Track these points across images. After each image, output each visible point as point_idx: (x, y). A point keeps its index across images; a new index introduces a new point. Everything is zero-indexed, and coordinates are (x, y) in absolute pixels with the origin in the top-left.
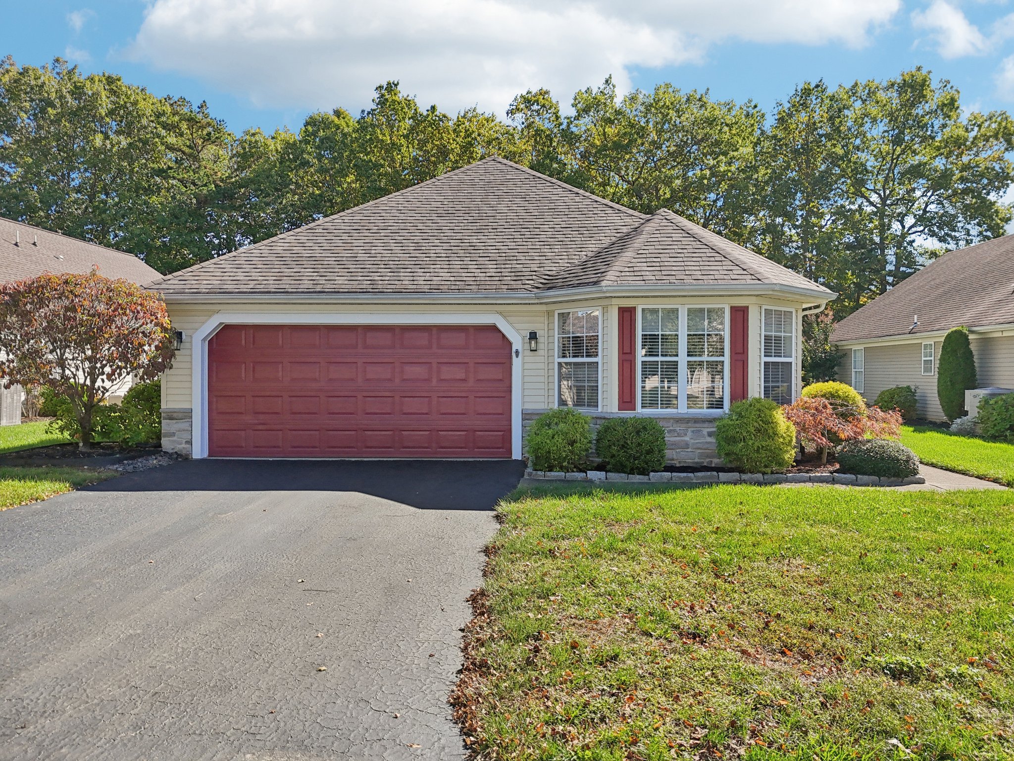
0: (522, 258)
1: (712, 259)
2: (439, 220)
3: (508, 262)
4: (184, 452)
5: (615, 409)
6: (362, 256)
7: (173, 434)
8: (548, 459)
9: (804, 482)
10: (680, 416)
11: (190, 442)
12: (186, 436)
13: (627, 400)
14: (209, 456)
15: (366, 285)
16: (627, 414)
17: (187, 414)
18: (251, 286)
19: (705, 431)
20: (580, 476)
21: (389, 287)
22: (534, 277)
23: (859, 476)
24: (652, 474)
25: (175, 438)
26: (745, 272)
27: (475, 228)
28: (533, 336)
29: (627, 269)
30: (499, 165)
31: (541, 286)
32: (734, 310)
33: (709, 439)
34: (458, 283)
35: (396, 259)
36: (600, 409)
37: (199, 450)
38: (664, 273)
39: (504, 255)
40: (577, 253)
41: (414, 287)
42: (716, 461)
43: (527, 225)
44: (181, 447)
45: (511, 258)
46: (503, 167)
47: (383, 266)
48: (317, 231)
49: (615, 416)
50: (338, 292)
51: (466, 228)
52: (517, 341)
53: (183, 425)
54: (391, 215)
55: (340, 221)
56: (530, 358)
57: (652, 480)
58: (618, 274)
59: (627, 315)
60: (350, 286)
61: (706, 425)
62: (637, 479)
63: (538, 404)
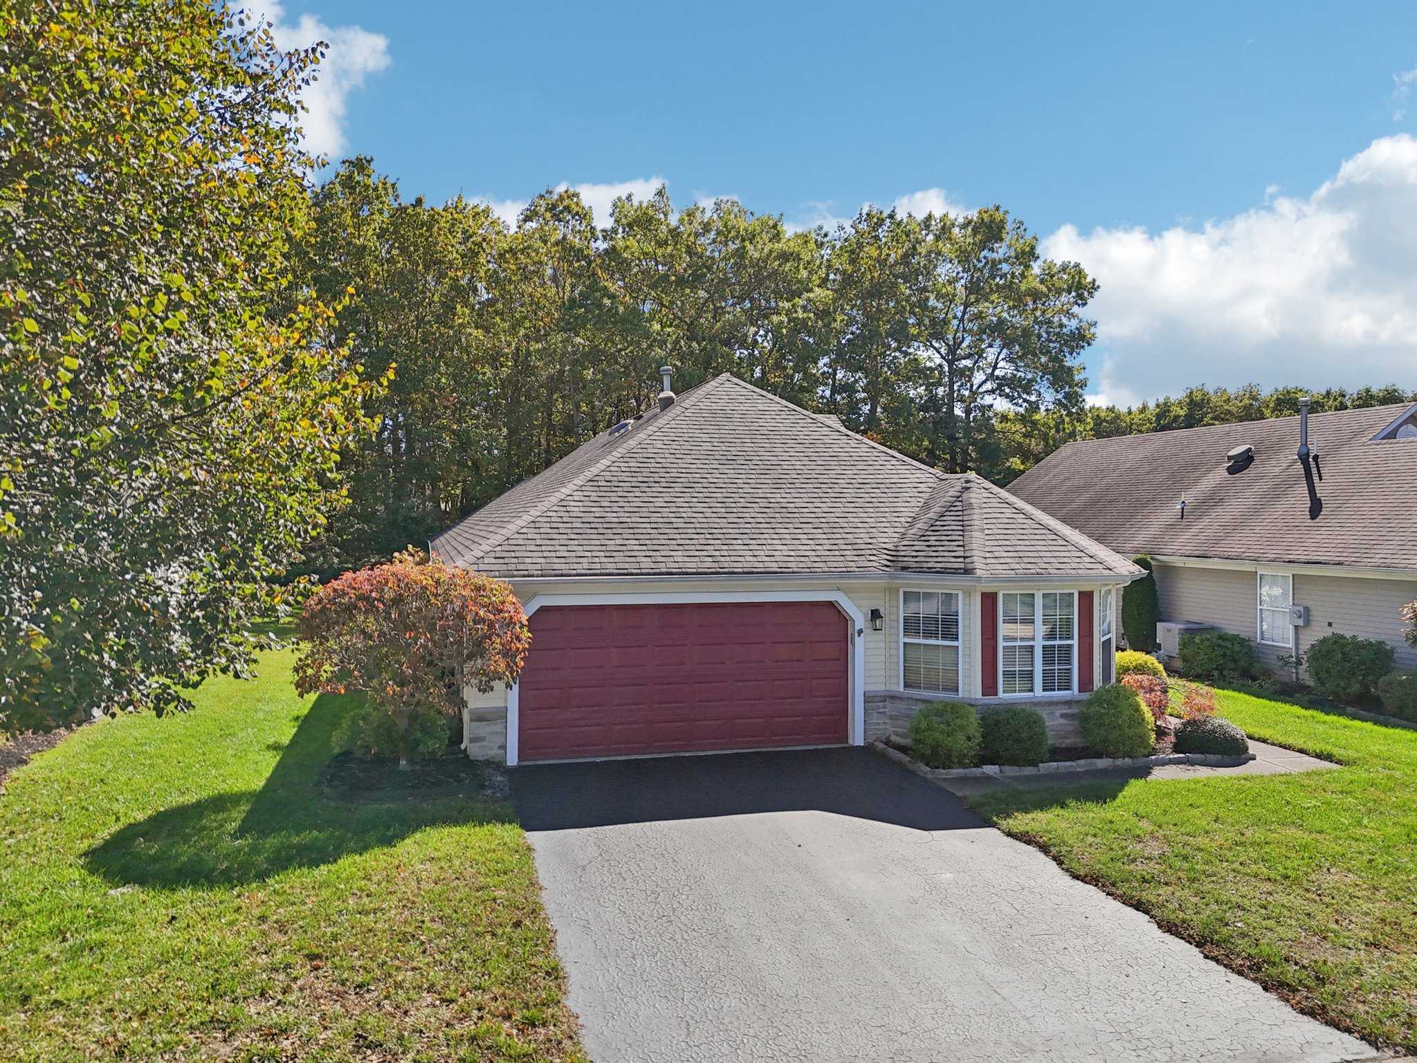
0: (846, 525)
1: (1055, 543)
2: (723, 469)
3: (835, 530)
4: (497, 760)
5: (979, 696)
6: (679, 523)
7: (483, 739)
9: (1164, 765)
10: (1038, 700)
11: (503, 747)
12: (500, 740)
13: (989, 686)
14: (522, 760)
15: (708, 564)
16: (990, 700)
18: (586, 566)
19: (1058, 713)
20: (977, 771)
21: (735, 565)
22: (875, 552)
24: (1041, 765)
25: (485, 743)
26: (1093, 560)
27: (769, 481)
28: (875, 614)
29: (988, 555)
30: (738, 388)
31: (888, 563)
32: (1081, 594)
33: (1062, 721)
34: (802, 559)
35: (716, 526)
36: (960, 696)
37: (512, 756)
38: (1026, 560)
39: (823, 520)
40: (897, 519)
41: (761, 565)
42: (1068, 742)
43: (823, 479)
44: (494, 752)
45: (835, 525)
46: (744, 392)
47: (709, 536)
48: (600, 484)
49: (979, 703)
50: (687, 573)
51: (760, 481)
52: (859, 619)
53: (498, 728)
54: (668, 460)
55: (616, 469)
56: (869, 635)
57: (1042, 772)
58: (984, 561)
59: (989, 601)
60: (694, 565)
61: (1059, 707)
62: (1029, 771)
63: (879, 687)
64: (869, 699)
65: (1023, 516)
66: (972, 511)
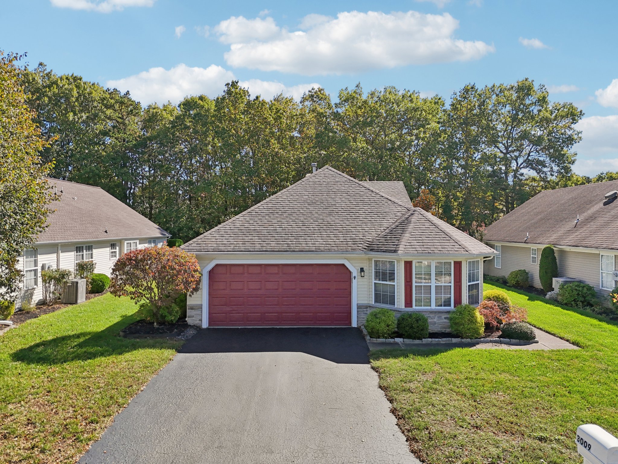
0: (354, 231)
1: (445, 239)
2: (309, 207)
3: (348, 233)
4: (198, 325)
5: (403, 307)
6: (279, 230)
7: (193, 317)
8: (378, 333)
9: (488, 342)
10: (432, 310)
11: (201, 320)
12: (199, 318)
13: (408, 303)
14: (209, 326)
15: (285, 247)
16: (409, 309)
17: (200, 307)
18: (232, 248)
19: (443, 317)
20: (392, 340)
21: (297, 248)
22: (362, 242)
23: (511, 340)
24: (423, 339)
25: (194, 318)
26: (460, 247)
27: (328, 212)
28: (362, 270)
29: (408, 244)
30: (330, 172)
31: (366, 247)
32: (455, 263)
33: (445, 320)
34: (328, 245)
35: (295, 231)
36: (396, 307)
37: (205, 325)
38: (425, 247)
39: (345, 229)
40: (379, 228)
41: (308, 248)
42: (448, 330)
43: (352, 210)
44: (197, 322)
45: (349, 231)
46: (333, 173)
47: (290, 236)
48: (253, 214)
49: (404, 310)
50: (274, 251)
51: (323, 212)
52: (355, 272)
53: (198, 312)
54: (286, 204)
55: (262, 207)
56: (361, 279)
57: (424, 343)
58: (404, 247)
59: (408, 265)
60: (278, 248)
61: (444, 314)
62: (417, 342)
63: (364, 301)
64: (359, 307)
65: (434, 227)
66: (410, 224)
